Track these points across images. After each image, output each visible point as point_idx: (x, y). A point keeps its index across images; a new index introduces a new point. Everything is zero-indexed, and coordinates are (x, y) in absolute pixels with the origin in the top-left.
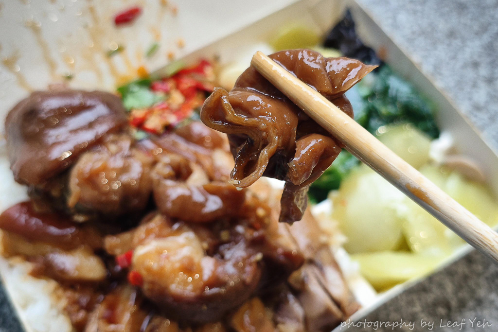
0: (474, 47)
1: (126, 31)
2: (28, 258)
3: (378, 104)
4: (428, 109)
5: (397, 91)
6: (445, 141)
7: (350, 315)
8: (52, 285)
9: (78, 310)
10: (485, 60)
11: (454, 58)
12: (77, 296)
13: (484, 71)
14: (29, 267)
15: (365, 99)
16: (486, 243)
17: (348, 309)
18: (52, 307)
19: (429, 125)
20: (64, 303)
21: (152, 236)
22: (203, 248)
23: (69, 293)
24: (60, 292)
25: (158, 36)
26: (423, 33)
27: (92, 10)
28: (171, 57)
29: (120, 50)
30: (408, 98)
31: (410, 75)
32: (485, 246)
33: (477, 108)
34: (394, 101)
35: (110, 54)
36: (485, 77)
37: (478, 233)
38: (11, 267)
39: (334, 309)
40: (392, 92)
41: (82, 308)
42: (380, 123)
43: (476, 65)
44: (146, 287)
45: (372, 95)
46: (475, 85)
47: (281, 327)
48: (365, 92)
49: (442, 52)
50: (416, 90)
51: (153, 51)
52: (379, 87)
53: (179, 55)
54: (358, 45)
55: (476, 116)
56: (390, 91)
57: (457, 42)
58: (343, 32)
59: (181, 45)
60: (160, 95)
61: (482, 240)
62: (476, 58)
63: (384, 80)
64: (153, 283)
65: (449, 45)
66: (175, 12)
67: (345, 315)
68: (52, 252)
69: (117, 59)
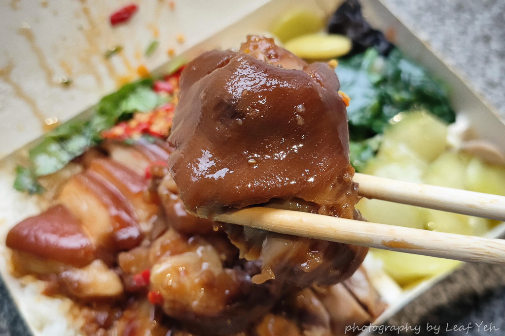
0: (483, 20)
1: (123, 30)
2: (39, 277)
3: (390, 91)
4: (443, 92)
5: (410, 75)
6: (462, 124)
7: (378, 316)
8: (67, 303)
9: (97, 329)
10: (496, 33)
11: (464, 33)
12: (93, 313)
13: (495, 45)
14: (42, 285)
15: (377, 85)
16: (482, 253)
17: (375, 311)
18: (69, 327)
19: (445, 109)
20: (81, 322)
21: (168, 253)
22: (222, 261)
23: (86, 312)
24: (76, 311)
25: (156, 33)
26: (430, 8)
27: (86, 11)
28: (171, 53)
29: (118, 50)
30: (422, 81)
31: (421, 57)
32: (483, 257)
33: (491, 84)
34: (407, 86)
35: (109, 55)
36: (497, 51)
37: (468, 248)
38: (23, 286)
39: (361, 311)
40: (404, 76)
41: (100, 326)
42: (394, 110)
43: (487, 39)
44: (166, 306)
45: (384, 81)
46: (487, 61)
47: (306, 333)
48: (376, 78)
49: (450, 27)
50: (429, 73)
51: (152, 49)
52: (390, 72)
53: (179, 51)
54: (365, 30)
55: (491, 94)
56: (402, 75)
57: (466, 16)
58: (349, 15)
59: (181, 41)
60: (164, 96)
61: (477, 253)
62: (487, 31)
63: (395, 64)
64: (173, 302)
65: (458, 19)
66: (172, 6)
67: (373, 316)
68: (65, 270)
69: (116, 60)
